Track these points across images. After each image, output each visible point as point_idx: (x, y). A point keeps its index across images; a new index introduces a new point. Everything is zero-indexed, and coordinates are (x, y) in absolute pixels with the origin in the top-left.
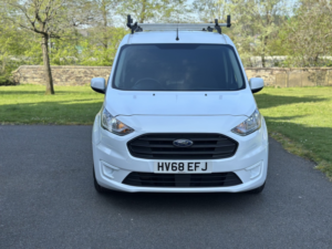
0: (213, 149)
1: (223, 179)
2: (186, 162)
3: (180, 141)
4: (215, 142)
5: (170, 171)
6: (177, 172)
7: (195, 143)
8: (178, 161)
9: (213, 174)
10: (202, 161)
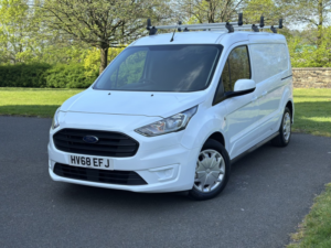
0: (116, 147)
1: (127, 177)
2: (92, 157)
5: (80, 165)
6: (86, 166)
7: (101, 140)
8: (86, 156)
9: (115, 171)
10: (105, 158)
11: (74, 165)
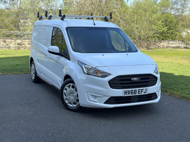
0: (148, 82)
1: (152, 96)
3: (135, 79)
4: (148, 78)
5: (130, 95)
6: (133, 95)
7: (141, 79)
8: (134, 89)
10: (144, 88)
11: (126, 95)
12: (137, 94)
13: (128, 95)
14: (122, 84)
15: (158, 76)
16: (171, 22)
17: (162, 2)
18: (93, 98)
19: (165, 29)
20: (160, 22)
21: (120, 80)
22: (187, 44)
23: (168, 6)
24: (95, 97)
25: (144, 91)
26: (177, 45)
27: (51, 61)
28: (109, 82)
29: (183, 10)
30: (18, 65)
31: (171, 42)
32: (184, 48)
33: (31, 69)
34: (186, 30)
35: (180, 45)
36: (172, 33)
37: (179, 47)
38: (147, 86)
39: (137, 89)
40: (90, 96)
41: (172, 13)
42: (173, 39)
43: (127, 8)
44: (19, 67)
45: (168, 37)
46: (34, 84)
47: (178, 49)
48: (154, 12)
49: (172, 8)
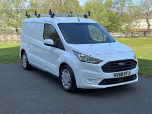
0: (130, 66)
1: (133, 77)
4: (130, 63)
6: (121, 77)
7: (126, 64)
8: (121, 72)
10: (128, 71)
11: (115, 77)
12: (123, 76)
13: (117, 77)
14: (111, 68)
15: (137, 60)
16: (114, 18)
17: (106, 3)
18: (89, 80)
19: (110, 23)
20: (106, 18)
21: (110, 65)
22: (126, 34)
23: (111, 6)
24: (90, 80)
25: (128, 73)
26: (120, 35)
27: (45, 52)
28: (102, 67)
29: (122, 9)
30: (6, 56)
31: (115, 33)
32: (125, 37)
33: (22, 59)
34: (124, 23)
35: (122, 35)
36: (115, 26)
37: (120, 37)
38: (129, 69)
39: (123, 72)
40: (86, 79)
41: (115, 11)
42: (116, 31)
43: (81, 8)
44: (7, 58)
45: (112, 29)
46: (27, 71)
47: (120, 39)
48: (101, 11)
49: (114, 7)
